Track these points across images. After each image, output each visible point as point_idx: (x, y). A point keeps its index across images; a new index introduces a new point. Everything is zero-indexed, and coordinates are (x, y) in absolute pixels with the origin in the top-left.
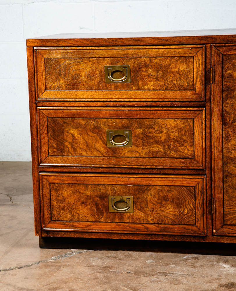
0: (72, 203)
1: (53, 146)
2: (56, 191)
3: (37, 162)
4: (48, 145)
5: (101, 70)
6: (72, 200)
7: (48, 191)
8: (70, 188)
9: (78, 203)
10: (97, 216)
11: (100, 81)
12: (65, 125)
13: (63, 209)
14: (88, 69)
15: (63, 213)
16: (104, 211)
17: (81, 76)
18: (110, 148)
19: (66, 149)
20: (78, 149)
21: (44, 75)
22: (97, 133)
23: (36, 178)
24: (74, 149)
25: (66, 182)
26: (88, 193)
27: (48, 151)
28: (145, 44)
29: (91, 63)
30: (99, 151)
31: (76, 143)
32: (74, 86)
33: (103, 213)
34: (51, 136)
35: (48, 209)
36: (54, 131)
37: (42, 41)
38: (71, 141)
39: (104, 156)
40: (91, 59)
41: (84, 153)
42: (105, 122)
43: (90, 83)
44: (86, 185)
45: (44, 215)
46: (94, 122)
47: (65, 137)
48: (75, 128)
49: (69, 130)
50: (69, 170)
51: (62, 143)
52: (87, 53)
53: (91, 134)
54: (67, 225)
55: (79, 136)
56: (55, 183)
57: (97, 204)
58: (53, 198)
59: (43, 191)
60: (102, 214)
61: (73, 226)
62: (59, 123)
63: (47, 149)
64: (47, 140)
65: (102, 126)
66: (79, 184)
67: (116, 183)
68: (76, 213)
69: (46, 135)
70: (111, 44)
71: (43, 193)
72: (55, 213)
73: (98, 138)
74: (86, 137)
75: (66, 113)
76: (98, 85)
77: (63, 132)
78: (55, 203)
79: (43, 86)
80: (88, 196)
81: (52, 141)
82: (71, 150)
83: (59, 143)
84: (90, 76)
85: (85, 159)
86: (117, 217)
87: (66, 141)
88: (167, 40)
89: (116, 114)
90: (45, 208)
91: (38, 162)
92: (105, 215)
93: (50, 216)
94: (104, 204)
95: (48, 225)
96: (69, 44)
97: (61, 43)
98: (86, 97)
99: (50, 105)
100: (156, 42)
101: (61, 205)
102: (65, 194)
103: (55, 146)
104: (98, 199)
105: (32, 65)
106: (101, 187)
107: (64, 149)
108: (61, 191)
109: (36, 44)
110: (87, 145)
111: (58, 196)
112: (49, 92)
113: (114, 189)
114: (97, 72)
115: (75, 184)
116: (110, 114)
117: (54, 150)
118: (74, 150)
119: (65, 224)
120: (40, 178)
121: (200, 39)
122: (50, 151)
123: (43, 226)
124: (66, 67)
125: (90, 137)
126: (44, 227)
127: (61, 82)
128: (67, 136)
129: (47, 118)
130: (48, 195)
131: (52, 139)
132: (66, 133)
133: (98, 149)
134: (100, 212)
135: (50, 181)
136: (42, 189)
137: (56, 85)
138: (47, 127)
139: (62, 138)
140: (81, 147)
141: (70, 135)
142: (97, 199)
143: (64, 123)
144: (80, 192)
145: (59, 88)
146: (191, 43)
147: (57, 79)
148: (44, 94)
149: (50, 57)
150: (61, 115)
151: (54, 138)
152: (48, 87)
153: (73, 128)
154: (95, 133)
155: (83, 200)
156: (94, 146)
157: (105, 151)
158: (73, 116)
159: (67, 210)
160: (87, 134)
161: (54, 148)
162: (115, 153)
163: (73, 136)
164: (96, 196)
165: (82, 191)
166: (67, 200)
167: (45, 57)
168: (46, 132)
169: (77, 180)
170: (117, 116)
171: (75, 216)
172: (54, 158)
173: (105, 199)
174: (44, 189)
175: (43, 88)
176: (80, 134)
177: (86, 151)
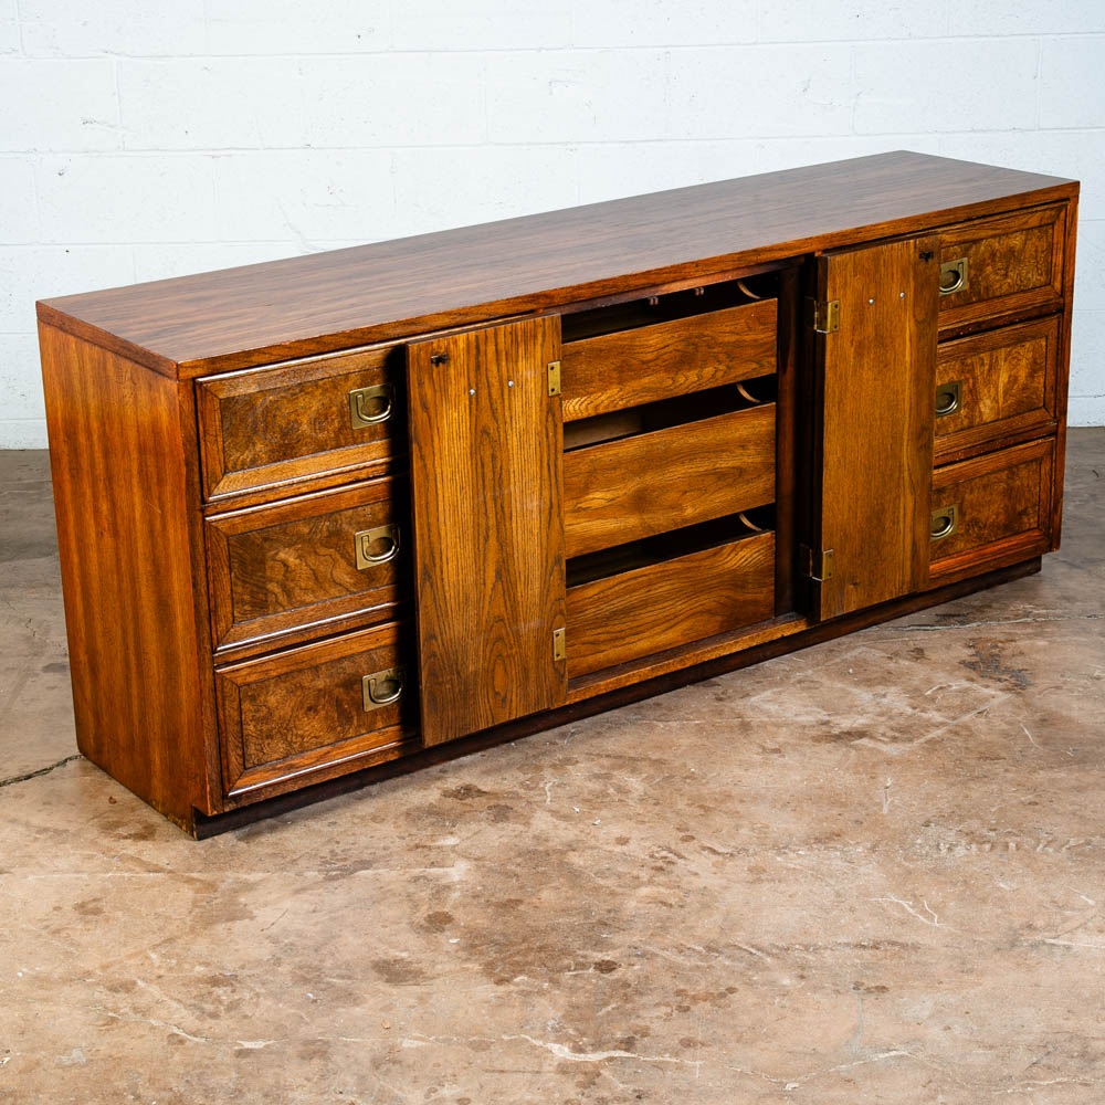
0: (288, 717)
1: (243, 600)
2: (253, 699)
3: (208, 647)
4: (232, 599)
5: (342, 403)
6: (286, 710)
7: (235, 705)
8: (282, 685)
9: (301, 713)
10: (339, 729)
11: (339, 429)
12: (266, 545)
13: (270, 736)
14: (315, 406)
15: (269, 744)
16: (354, 713)
17: (300, 424)
18: (363, 572)
19: (271, 598)
20: (297, 591)
21: (220, 439)
22: (336, 546)
23: (208, 684)
24: (288, 592)
25: (275, 674)
26: (320, 684)
27: (233, 614)
28: (427, 328)
29: (320, 391)
30: (341, 585)
31: (292, 580)
32: (286, 450)
33: (352, 717)
34: (238, 578)
35: (237, 747)
36: (243, 563)
37: (213, 360)
38: (280, 577)
39: (351, 593)
40: (320, 383)
41: (310, 597)
42: (351, 517)
43: (320, 436)
44: (316, 668)
45: (228, 763)
46: (327, 523)
47: (268, 574)
48: (290, 546)
49: (277, 554)
50: (279, 645)
51: (263, 588)
52: (312, 369)
53: (322, 551)
54: (279, 769)
55: (298, 561)
56: (248, 685)
57: (339, 703)
58: (247, 716)
59: (224, 710)
60: (349, 720)
61: (291, 768)
62: (254, 542)
63: (229, 609)
64: (229, 588)
65: (345, 526)
66: (300, 671)
67: (376, 645)
68: (297, 735)
69: (226, 580)
70: (359, 342)
71: (224, 715)
72: (252, 749)
73: (338, 556)
74: (312, 560)
75: (267, 516)
76: (337, 437)
77: (263, 562)
78: (252, 728)
79: (218, 467)
80: (320, 690)
81: (240, 590)
82: (282, 598)
83: (255, 589)
84: (320, 420)
85: (312, 610)
86: (379, 717)
87: (271, 581)
88: (467, 314)
89: (372, 494)
90: (231, 746)
91: (212, 644)
92: (355, 722)
93: (241, 761)
94: (353, 698)
95: (239, 783)
96: (273, 358)
97: (255, 359)
98: (313, 471)
99: (234, 507)
100: (446, 321)
101: (265, 728)
102: (272, 700)
103: (247, 597)
104: (341, 690)
105: (193, 422)
106: (346, 664)
107: (266, 601)
108: (262, 698)
109: (199, 371)
110: (316, 579)
111: (257, 711)
112: (232, 476)
113: (372, 659)
114: (334, 409)
115: (292, 672)
116: (361, 497)
117: (246, 607)
118: (288, 596)
119: (274, 769)
120: (218, 682)
121: (525, 302)
122: (236, 614)
123: (227, 786)
124: (267, 410)
125: (322, 558)
126: (230, 790)
127: (259, 447)
128: (272, 568)
129: (227, 537)
130: (235, 714)
131: (239, 583)
132: (270, 563)
133: (338, 581)
134: (345, 718)
135: (239, 681)
136: (224, 705)
137: (248, 456)
138: (229, 560)
139: (261, 577)
140: (303, 585)
141: (278, 566)
142: (339, 692)
143: (266, 540)
144: (302, 687)
145: (254, 463)
146: (510, 312)
147: (250, 442)
148: (221, 484)
149: (232, 394)
150: (258, 525)
151: (243, 581)
152: (230, 465)
153: (285, 547)
154: (332, 548)
155: (311, 702)
156: (329, 576)
157: (352, 581)
158: (284, 520)
159: (279, 735)
160: (315, 552)
161: (243, 602)
162: (373, 580)
163: (286, 565)
164: (337, 686)
165: (307, 684)
166: (277, 713)
167: (221, 397)
168: (226, 571)
169: (297, 663)
170: (375, 498)
171: (295, 743)
172: (246, 626)
173: (356, 686)
174: (227, 703)
175: (218, 469)
176: (299, 557)
177: (313, 592)
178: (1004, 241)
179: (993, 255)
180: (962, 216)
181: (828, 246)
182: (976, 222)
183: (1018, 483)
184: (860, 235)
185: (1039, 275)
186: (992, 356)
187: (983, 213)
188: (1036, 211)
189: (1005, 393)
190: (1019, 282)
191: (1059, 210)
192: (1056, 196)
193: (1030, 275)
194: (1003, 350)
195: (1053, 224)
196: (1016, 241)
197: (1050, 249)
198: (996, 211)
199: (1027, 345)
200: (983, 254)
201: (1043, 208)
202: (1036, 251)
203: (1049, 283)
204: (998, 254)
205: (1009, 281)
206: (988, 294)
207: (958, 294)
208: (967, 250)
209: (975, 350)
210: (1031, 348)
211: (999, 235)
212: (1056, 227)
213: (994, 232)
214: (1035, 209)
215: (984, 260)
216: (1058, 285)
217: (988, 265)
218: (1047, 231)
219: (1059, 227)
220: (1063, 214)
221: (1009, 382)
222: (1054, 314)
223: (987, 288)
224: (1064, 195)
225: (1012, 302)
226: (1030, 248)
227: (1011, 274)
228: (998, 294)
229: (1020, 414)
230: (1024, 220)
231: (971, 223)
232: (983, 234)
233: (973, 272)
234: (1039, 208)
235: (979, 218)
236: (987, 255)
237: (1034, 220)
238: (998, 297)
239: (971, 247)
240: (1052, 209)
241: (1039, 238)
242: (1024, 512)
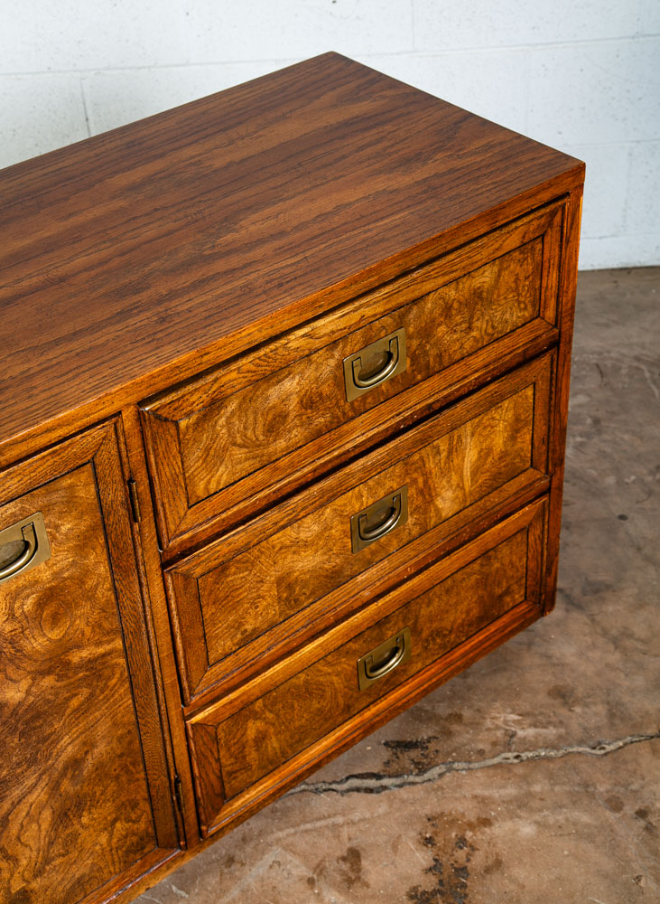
178: (467, 285)
179: (447, 310)
180: (391, 271)
181: (145, 394)
182: (414, 275)
183: (497, 565)
184: (206, 358)
185: (521, 310)
186: (451, 439)
187: (427, 257)
188: (516, 228)
189: (474, 473)
190: (490, 331)
191: (553, 214)
192: (546, 196)
193: (507, 316)
194: (469, 424)
195: (543, 236)
196: (485, 278)
197: (540, 270)
198: (449, 247)
199: (506, 403)
200: (431, 312)
201: (525, 220)
202: (517, 280)
203: (538, 315)
204: (456, 305)
205: (474, 334)
206: (441, 363)
207: (392, 380)
208: (402, 317)
209: (424, 441)
210: (512, 405)
211: (456, 280)
212: (547, 239)
213: (447, 278)
214: (514, 225)
215: (433, 321)
216: (550, 314)
217: (439, 325)
218: (533, 249)
219: (552, 238)
220: (558, 219)
221: (479, 458)
222: (546, 351)
223: (440, 356)
224: (557, 191)
225: (479, 360)
226: (507, 278)
227: (478, 324)
228: (457, 356)
229: (496, 489)
230: (497, 246)
231: (409, 278)
232: (428, 286)
233: (415, 343)
234: (519, 223)
235: (421, 266)
236: (437, 311)
237: (513, 240)
238: (457, 361)
239: (409, 311)
240: (542, 216)
241: (521, 263)
242: (508, 592)
